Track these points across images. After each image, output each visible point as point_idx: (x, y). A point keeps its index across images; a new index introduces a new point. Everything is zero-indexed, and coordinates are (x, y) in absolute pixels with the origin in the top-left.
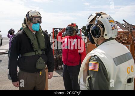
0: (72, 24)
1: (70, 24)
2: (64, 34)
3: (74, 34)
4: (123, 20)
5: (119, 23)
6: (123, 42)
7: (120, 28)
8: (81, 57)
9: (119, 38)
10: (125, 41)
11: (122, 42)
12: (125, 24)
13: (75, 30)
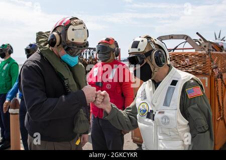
0: (108, 40)
1: (104, 39)
2: (88, 58)
3: (112, 58)
4: (197, 33)
5: (190, 38)
6: (197, 73)
7: (192, 47)
8: (125, 100)
9: (190, 65)
10: (200, 70)
11: (194, 72)
12: (201, 40)
13: (113, 50)
